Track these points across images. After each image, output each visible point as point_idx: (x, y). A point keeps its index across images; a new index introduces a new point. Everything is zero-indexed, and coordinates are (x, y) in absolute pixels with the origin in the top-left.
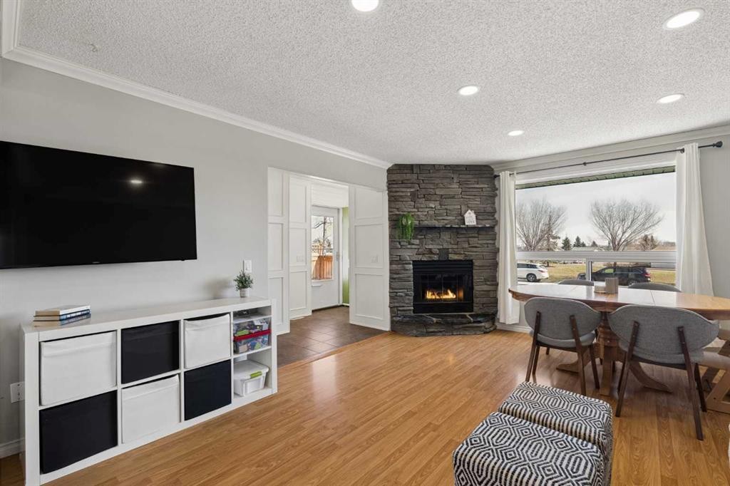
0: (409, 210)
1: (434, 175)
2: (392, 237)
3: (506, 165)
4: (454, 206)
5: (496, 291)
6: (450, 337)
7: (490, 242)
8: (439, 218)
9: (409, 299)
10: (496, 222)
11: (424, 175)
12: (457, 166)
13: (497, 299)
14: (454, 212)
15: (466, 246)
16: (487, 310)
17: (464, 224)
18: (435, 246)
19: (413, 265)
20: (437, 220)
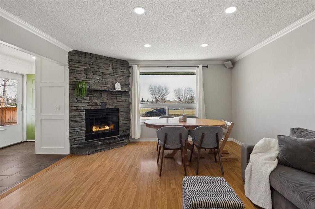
0: (84, 79)
1: (98, 61)
2: (71, 95)
3: (135, 62)
4: (109, 79)
5: (129, 123)
6: (108, 151)
7: (127, 99)
8: (100, 85)
9: (83, 133)
10: (130, 90)
11: (93, 60)
12: (112, 58)
13: (130, 127)
14: (110, 83)
15: (115, 101)
16: (125, 133)
17: (115, 89)
18: (99, 101)
19: (85, 112)
20: (100, 86)
